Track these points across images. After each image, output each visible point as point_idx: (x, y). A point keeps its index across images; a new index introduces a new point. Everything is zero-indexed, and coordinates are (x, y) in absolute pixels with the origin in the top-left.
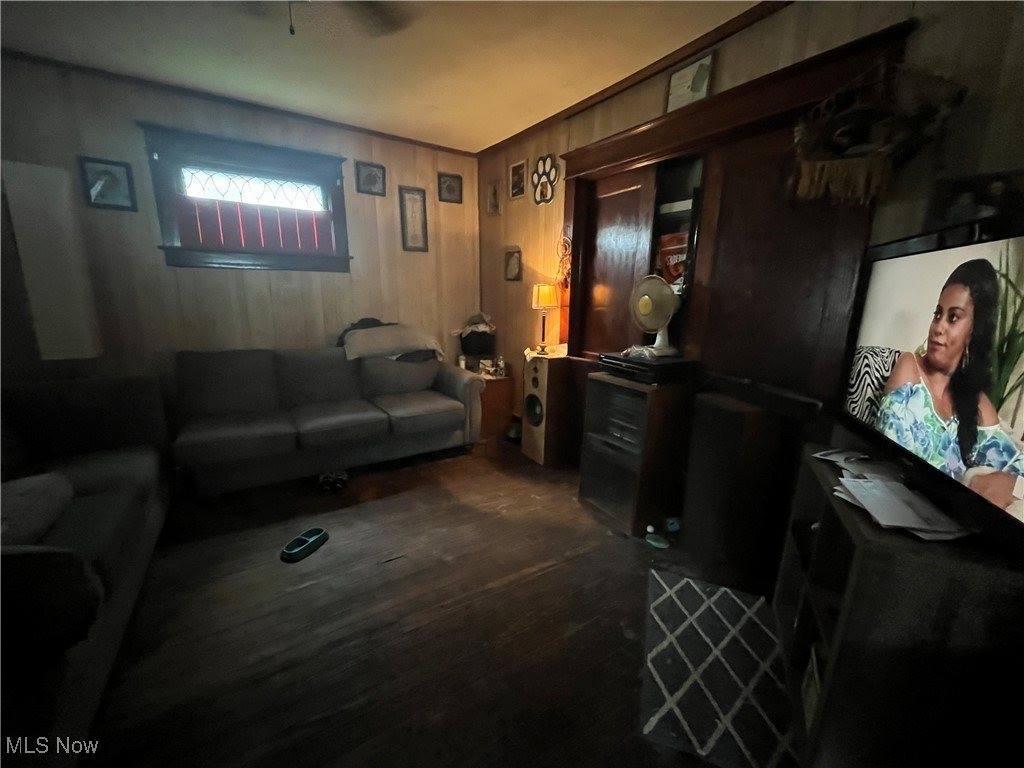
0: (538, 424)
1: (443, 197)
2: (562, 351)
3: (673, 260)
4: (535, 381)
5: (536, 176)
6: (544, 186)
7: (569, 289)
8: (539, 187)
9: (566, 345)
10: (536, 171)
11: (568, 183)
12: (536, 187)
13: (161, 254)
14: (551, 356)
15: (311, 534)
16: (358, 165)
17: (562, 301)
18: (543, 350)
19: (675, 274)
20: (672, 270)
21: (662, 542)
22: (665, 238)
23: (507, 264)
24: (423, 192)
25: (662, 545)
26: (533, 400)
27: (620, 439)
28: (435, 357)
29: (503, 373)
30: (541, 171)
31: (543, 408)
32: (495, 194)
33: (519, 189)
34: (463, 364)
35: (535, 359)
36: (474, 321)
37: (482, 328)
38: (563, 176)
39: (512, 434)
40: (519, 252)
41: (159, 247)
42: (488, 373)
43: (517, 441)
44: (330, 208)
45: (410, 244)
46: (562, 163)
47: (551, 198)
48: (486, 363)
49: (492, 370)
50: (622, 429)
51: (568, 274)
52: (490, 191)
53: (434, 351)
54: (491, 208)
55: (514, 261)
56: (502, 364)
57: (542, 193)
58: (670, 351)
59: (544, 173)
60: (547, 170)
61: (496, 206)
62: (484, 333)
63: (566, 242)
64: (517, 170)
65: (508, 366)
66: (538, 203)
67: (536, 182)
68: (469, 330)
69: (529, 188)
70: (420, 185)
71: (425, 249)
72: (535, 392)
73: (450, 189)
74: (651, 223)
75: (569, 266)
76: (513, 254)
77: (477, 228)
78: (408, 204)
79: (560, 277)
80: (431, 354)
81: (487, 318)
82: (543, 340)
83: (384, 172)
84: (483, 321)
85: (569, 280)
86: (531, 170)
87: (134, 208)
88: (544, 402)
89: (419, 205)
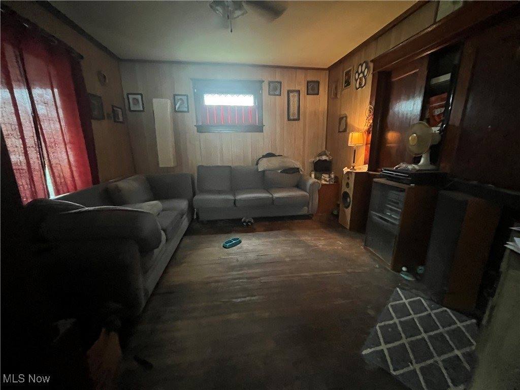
0: (347, 207)
1: (309, 92)
2: (365, 168)
3: (437, 112)
4: (348, 184)
5: (357, 74)
6: (361, 79)
7: (371, 135)
8: (358, 80)
9: (367, 165)
10: (357, 72)
11: (373, 75)
12: (356, 80)
13: (196, 128)
14: (357, 171)
15: (234, 240)
16: (270, 83)
17: (367, 140)
18: (353, 168)
19: (438, 120)
20: (436, 118)
21: (409, 277)
22: (433, 99)
23: (340, 123)
24: (299, 92)
25: (409, 279)
26: (346, 195)
27: (390, 217)
28: (299, 172)
29: (333, 180)
30: (360, 71)
31: (350, 199)
32: (336, 88)
33: (348, 83)
34: (313, 176)
35: (348, 173)
36: (320, 155)
37: (324, 158)
38: (371, 71)
39: (335, 213)
40: (346, 117)
41: (195, 126)
42: (326, 181)
43: (337, 216)
44: (257, 104)
45: (291, 117)
46: (371, 65)
47: (364, 85)
48: (325, 176)
49: (328, 179)
50: (391, 210)
51: (370, 125)
52: (334, 86)
53: (298, 169)
54: (333, 96)
55: (343, 121)
56: (333, 176)
57: (360, 83)
58: (431, 167)
59: (362, 72)
60: (363, 70)
61: (336, 94)
62: (326, 160)
63: (370, 108)
64: (348, 73)
65: (336, 177)
66: (357, 89)
67: (357, 78)
68: (318, 159)
69: (353, 81)
70: (297, 88)
71: (298, 119)
72: (347, 190)
73: (313, 88)
74: (423, 91)
75: (371, 121)
76: (343, 119)
77: (326, 107)
78: (291, 98)
79: (366, 128)
80: (297, 170)
81: (328, 153)
82: (354, 162)
83: (281, 84)
84: (325, 154)
85: (371, 129)
86: (355, 72)
87: (188, 112)
88: (351, 196)
89: (296, 99)
